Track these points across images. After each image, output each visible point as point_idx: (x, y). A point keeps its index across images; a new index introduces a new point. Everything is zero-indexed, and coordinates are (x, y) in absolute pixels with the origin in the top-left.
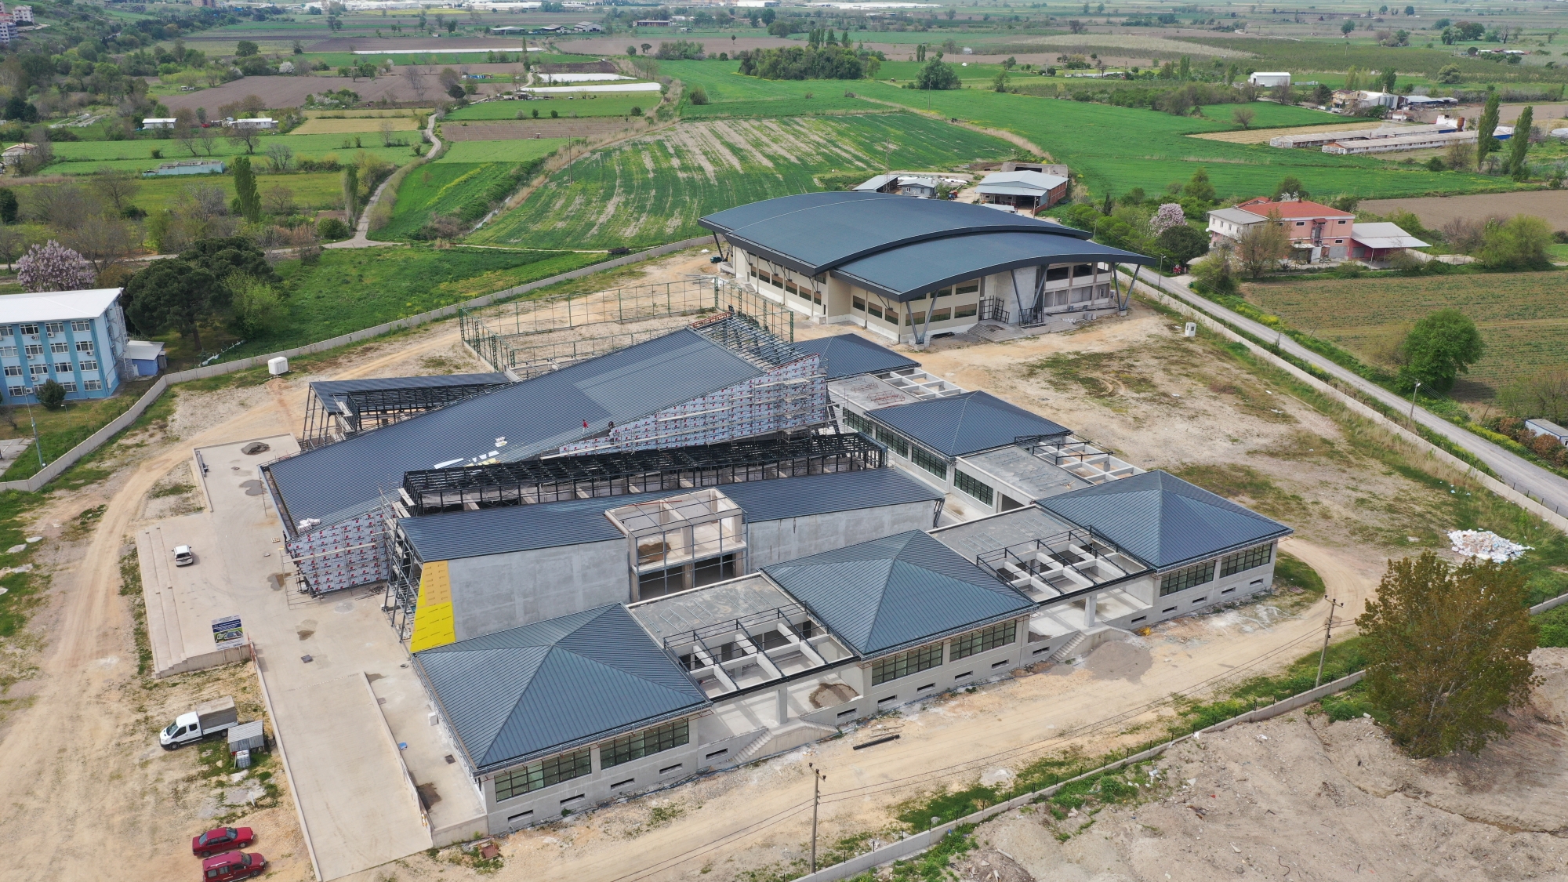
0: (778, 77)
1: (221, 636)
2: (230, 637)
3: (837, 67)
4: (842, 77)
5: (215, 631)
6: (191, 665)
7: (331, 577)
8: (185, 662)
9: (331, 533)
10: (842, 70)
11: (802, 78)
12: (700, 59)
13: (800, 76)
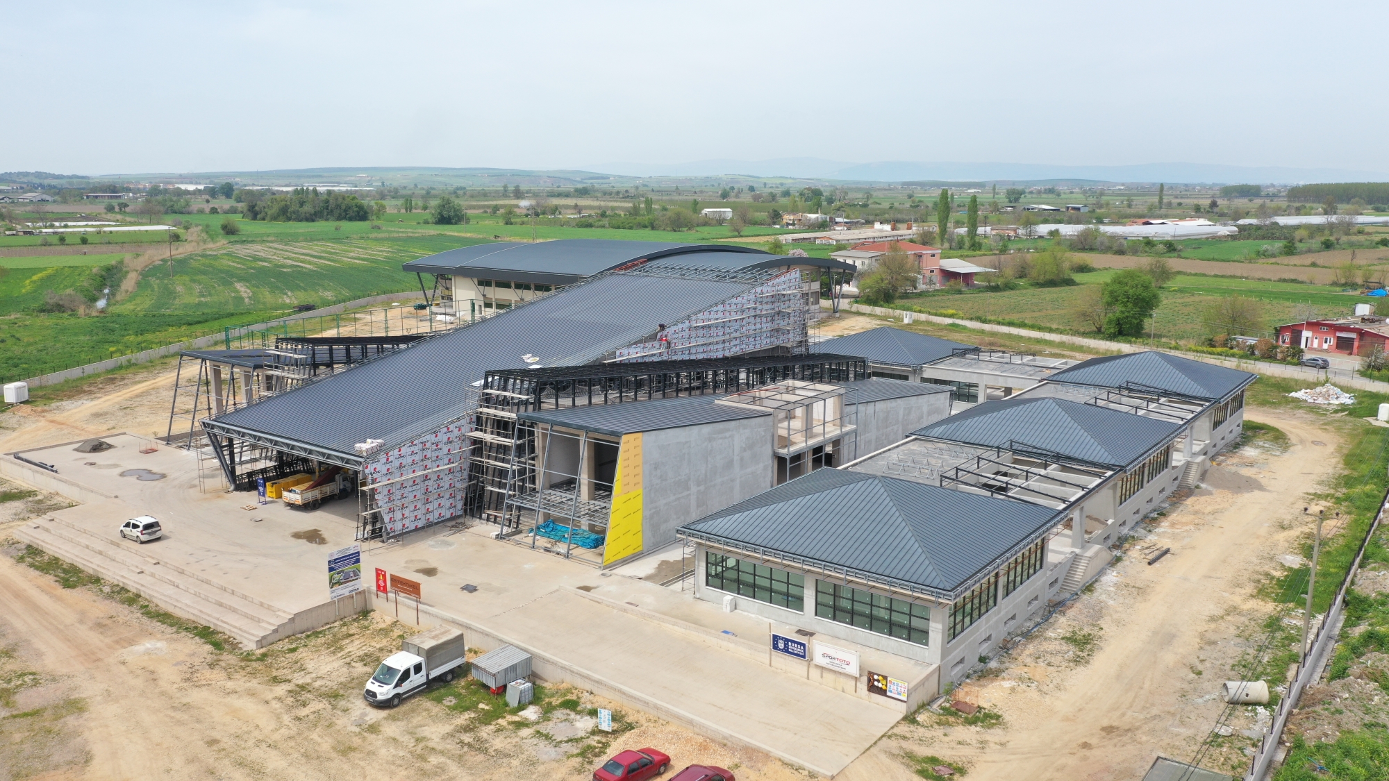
0: (289, 219)
1: (337, 577)
2: (347, 579)
3: (345, 211)
4: (351, 219)
5: (331, 569)
6: (300, 625)
7: (406, 512)
8: (292, 620)
9: (409, 451)
10: (351, 213)
11: (313, 221)
12: (189, 213)
13: (311, 218)
